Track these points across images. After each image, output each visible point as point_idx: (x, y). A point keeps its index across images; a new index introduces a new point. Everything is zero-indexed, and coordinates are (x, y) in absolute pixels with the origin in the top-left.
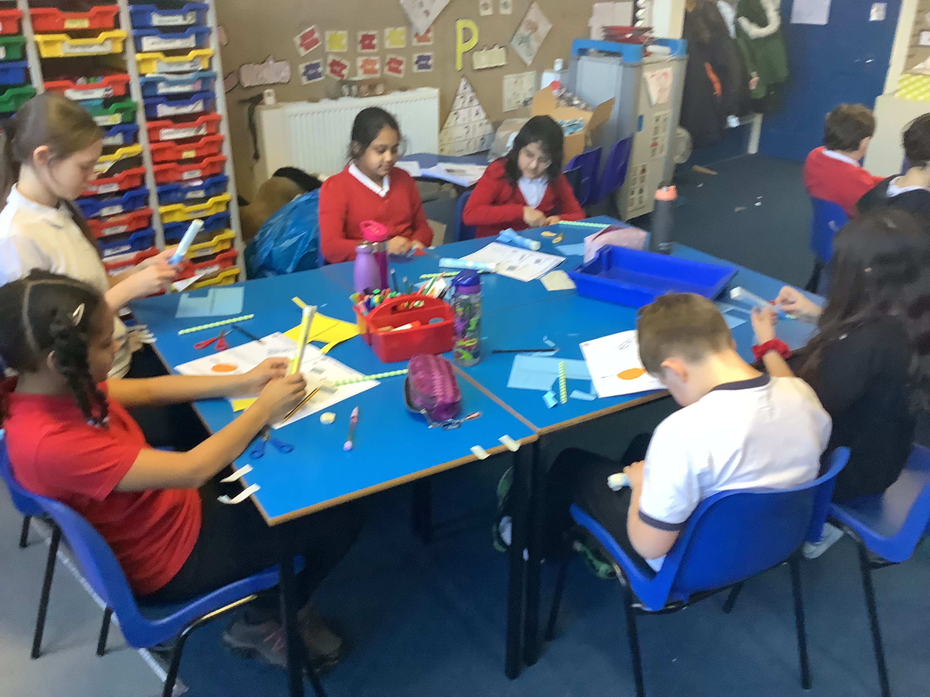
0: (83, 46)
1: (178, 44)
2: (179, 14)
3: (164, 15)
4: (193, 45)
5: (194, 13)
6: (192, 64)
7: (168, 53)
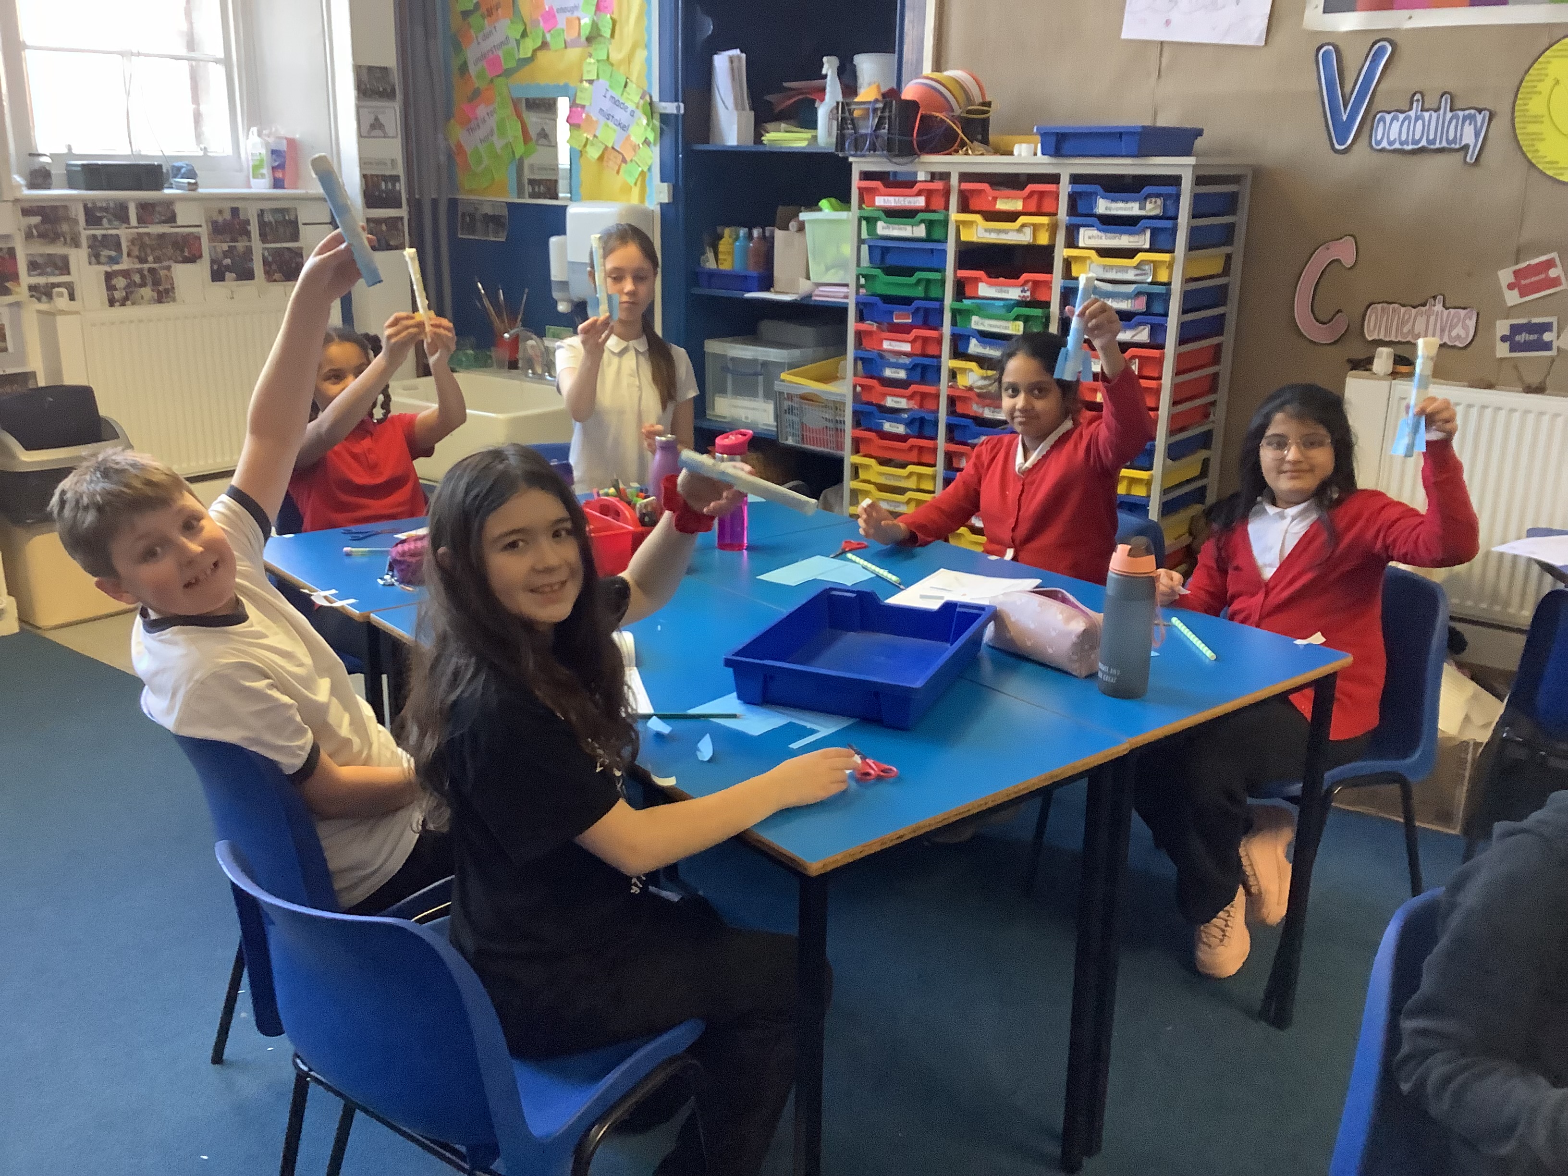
0: (999, 231)
1: (1124, 241)
2: (1134, 200)
3: (1113, 200)
4: (1147, 246)
5: (1159, 201)
6: (1139, 272)
7: (1104, 252)
